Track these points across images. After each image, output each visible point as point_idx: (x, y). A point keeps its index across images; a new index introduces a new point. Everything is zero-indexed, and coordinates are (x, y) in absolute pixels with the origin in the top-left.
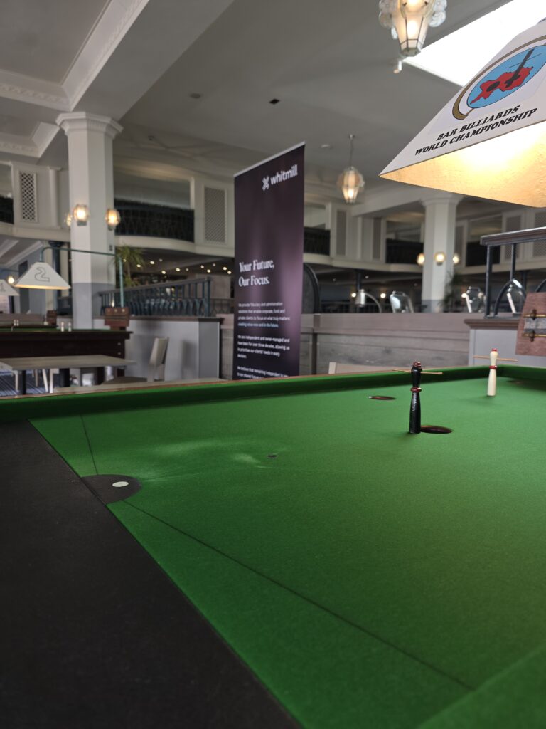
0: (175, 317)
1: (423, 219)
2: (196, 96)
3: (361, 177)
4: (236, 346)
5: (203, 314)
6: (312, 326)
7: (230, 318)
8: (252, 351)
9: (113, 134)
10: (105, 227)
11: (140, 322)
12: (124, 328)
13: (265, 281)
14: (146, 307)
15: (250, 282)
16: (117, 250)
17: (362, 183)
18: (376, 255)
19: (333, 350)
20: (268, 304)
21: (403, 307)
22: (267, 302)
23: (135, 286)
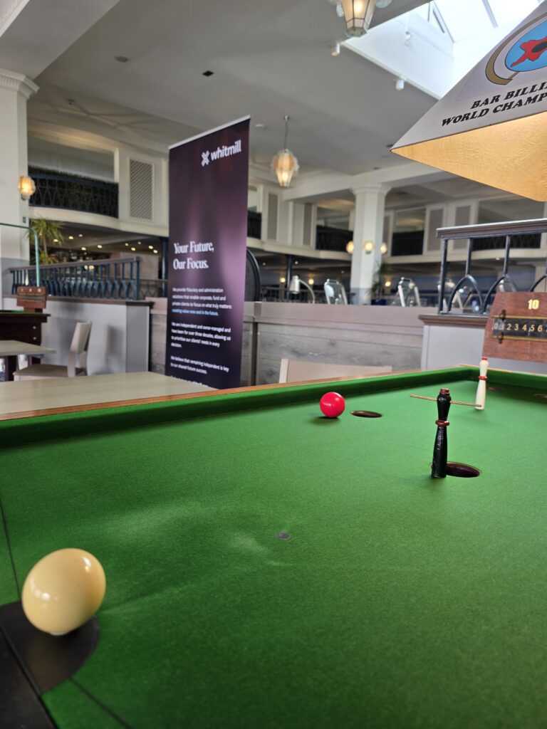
0: (98, 299)
1: (353, 207)
2: (123, 60)
3: (295, 160)
4: (169, 334)
5: (130, 298)
6: (252, 315)
7: (162, 302)
8: (188, 340)
9: (28, 94)
10: (18, 197)
11: (57, 303)
12: (40, 310)
13: (203, 265)
14: (66, 287)
15: (186, 265)
16: (32, 223)
17: (297, 167)
18: (306, 241)
19: (275, 341)
20: (207, 290)
21: (336, 296)
22: (205, 288)
23: (52, 263)
